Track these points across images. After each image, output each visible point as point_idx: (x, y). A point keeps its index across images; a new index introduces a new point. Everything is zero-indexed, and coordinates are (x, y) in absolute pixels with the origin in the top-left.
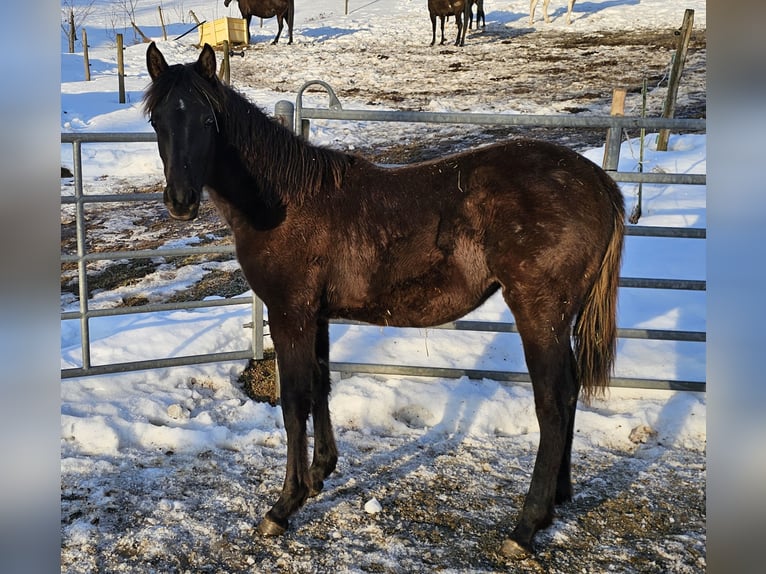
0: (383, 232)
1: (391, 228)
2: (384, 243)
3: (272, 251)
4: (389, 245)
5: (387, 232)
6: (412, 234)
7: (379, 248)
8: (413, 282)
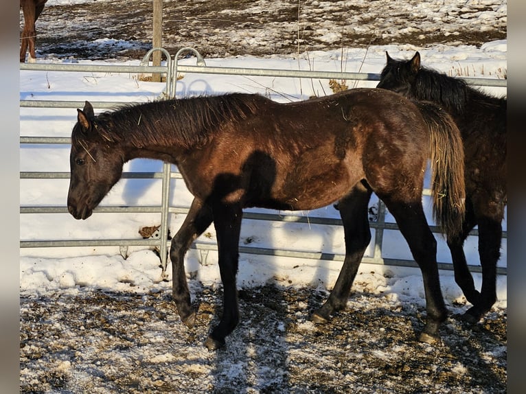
0: (295, 145)
1: (302, 142)
2: (296, 152)
3: (213, 166)
4: (301, 153)
5: (298, 145)
6: (317, 147)
7: (294, 156)
8: (318, 178)
